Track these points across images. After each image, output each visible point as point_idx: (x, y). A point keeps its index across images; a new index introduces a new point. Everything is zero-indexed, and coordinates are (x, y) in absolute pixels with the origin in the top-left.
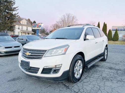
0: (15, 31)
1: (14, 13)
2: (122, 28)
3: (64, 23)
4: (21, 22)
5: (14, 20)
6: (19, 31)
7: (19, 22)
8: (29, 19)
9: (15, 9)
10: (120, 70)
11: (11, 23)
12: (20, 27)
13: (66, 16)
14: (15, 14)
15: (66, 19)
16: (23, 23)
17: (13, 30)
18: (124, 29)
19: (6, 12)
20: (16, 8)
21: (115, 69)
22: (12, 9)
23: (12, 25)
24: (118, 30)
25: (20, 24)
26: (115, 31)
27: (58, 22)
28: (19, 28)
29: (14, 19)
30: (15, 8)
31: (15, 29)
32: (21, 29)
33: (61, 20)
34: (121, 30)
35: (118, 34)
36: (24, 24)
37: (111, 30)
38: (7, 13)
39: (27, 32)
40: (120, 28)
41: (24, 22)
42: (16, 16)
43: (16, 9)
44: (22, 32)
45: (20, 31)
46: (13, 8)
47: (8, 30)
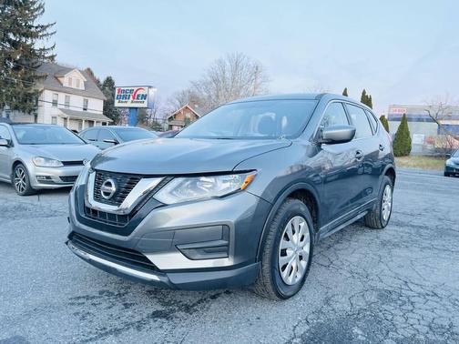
0: (40, 111)
1: (38, 44)
2: (422, 114)
3: (218, 90)
4: (65, 81)
5: (39, 73)
6: (56, 111)
7: (56, 78)
8: (89, 69)
9: (45, 33)
10: (426, 228)
11: (29, 81)
12: (61, 98)
13: (228, 64)
14: (44, 50)
15: (228, 75)
16: (70, 83)
17: (34, 110)
18: (429, 117)
19: (9, 41)
20: (48, 26)
21: (413, 226)
22: (33, 29)
23: (32, 91)
24: (410, 120)
25: (59, 88)
26: (400, 122)
27: (195, 85)
28: (55, 103)
29: (36, 67)
30: (43, 28)
31: (40, 103)
32: (63, 107)
33: (209, 79)
34: (420, 120)
35: (408, 134)
36: (74, 86)
37: (386, 117)
38: (14, 44)
39: (84, 118)
40: (415, 113)
41: (74, 80)
42: (46, 56)
43: (49, 30)
44: (66, 116)
45: (60, 112)
46: (37, 27)
47: (16, 108)
